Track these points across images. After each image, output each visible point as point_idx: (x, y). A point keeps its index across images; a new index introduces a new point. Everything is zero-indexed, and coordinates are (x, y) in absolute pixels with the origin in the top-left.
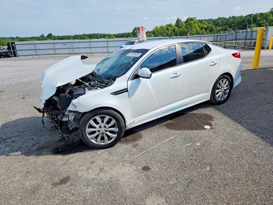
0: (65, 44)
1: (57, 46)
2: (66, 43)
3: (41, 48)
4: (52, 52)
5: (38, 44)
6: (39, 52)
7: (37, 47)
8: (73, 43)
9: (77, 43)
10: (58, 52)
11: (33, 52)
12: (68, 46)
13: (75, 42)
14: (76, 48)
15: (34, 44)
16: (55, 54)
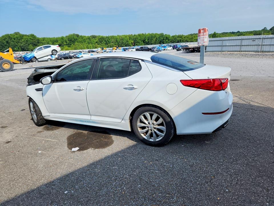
0: (254, 40)
1: (245, 43)
2: (256, 39)
3: (227, 45)
4: (238, 48)
5: (226, 40)
6: (224, 49)
7: (225, 43)
8: (265, 38)
9: (270, 39)
10: (244, 48)
11: (219, 49)
12: (257, 42)
13: (267, 38)
14: (266, 45)
15: (222, 40)
16: (239, 51)
